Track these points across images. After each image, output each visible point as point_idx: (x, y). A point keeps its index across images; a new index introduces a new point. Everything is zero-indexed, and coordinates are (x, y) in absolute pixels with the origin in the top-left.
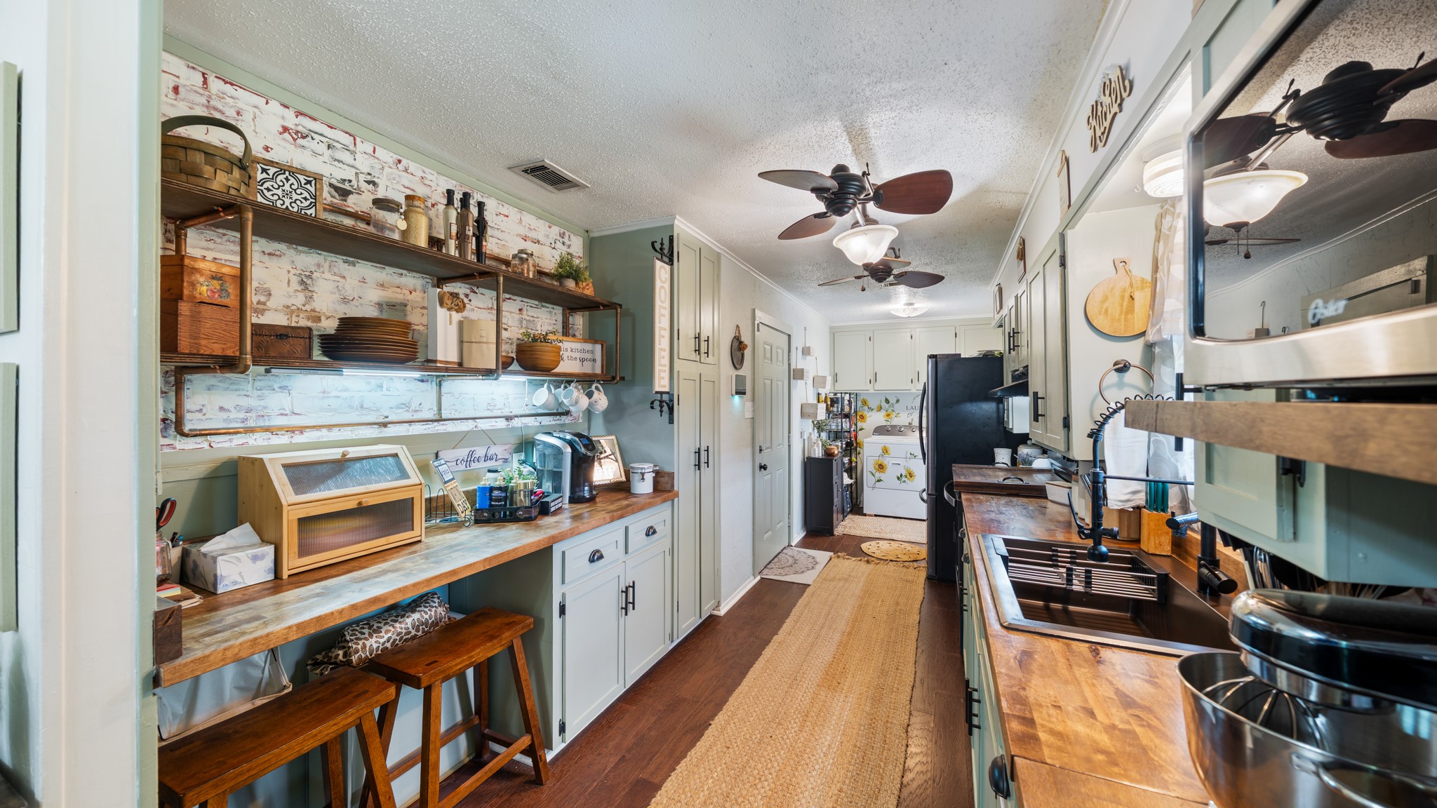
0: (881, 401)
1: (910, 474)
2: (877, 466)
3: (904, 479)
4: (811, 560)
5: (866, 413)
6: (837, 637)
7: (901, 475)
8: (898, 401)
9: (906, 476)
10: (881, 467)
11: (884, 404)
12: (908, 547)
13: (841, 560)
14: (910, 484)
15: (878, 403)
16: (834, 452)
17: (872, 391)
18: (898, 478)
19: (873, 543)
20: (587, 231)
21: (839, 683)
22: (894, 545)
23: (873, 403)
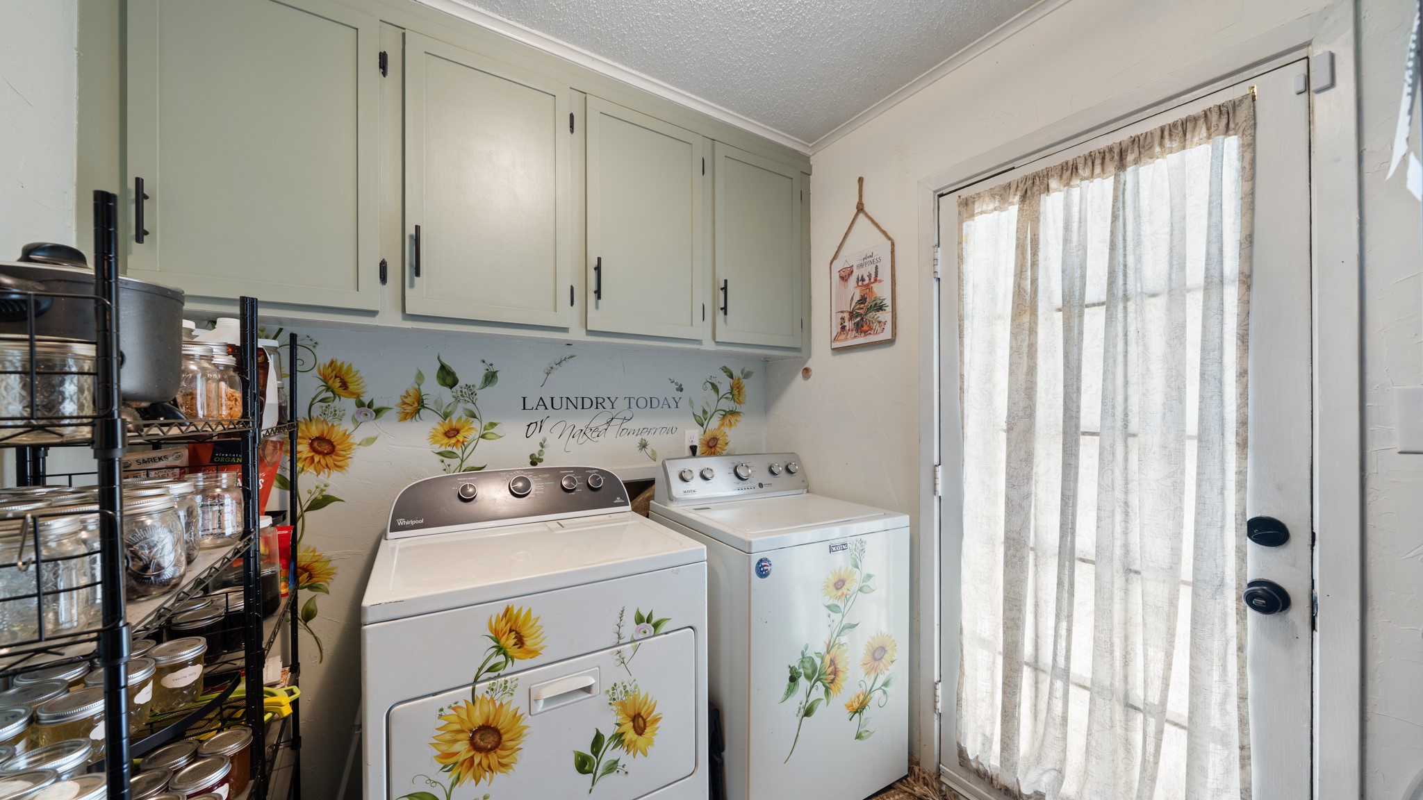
0: (420, 377)
1: (636, 720)
3: (608, 756)
5: (346, 426)
7: (597, 742)
8: (490, 378)
9: (618, 738)
11: (433, 390)
15: (408, 383)
17: (390, 318)
18: (583, 757)
23: (383, 385)
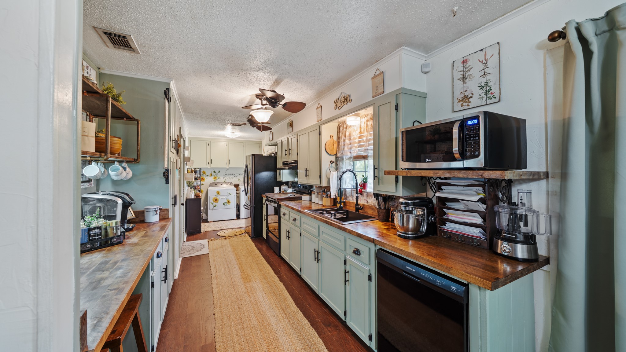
0: (212, 172)
1: (229, 202)
2: (214, 200)
3: (226, 204)
4: (200, 245)
5: (204, 177)
6: (237, 267)
7: (225, 203)
8: (219, 172)
9: (227, 203)
10: (216, 200)
11: (213, 173)
12: (236, 230)
13: (213, 241)
14: (229, 206)
15: (211, 173)
16: (200, 195)
17: (209, 167)
18: (224, 204)
19: (221, 231)
20: (99, 69)
21: (250, 279)
22: (230, 230)
23: (208, 173)
